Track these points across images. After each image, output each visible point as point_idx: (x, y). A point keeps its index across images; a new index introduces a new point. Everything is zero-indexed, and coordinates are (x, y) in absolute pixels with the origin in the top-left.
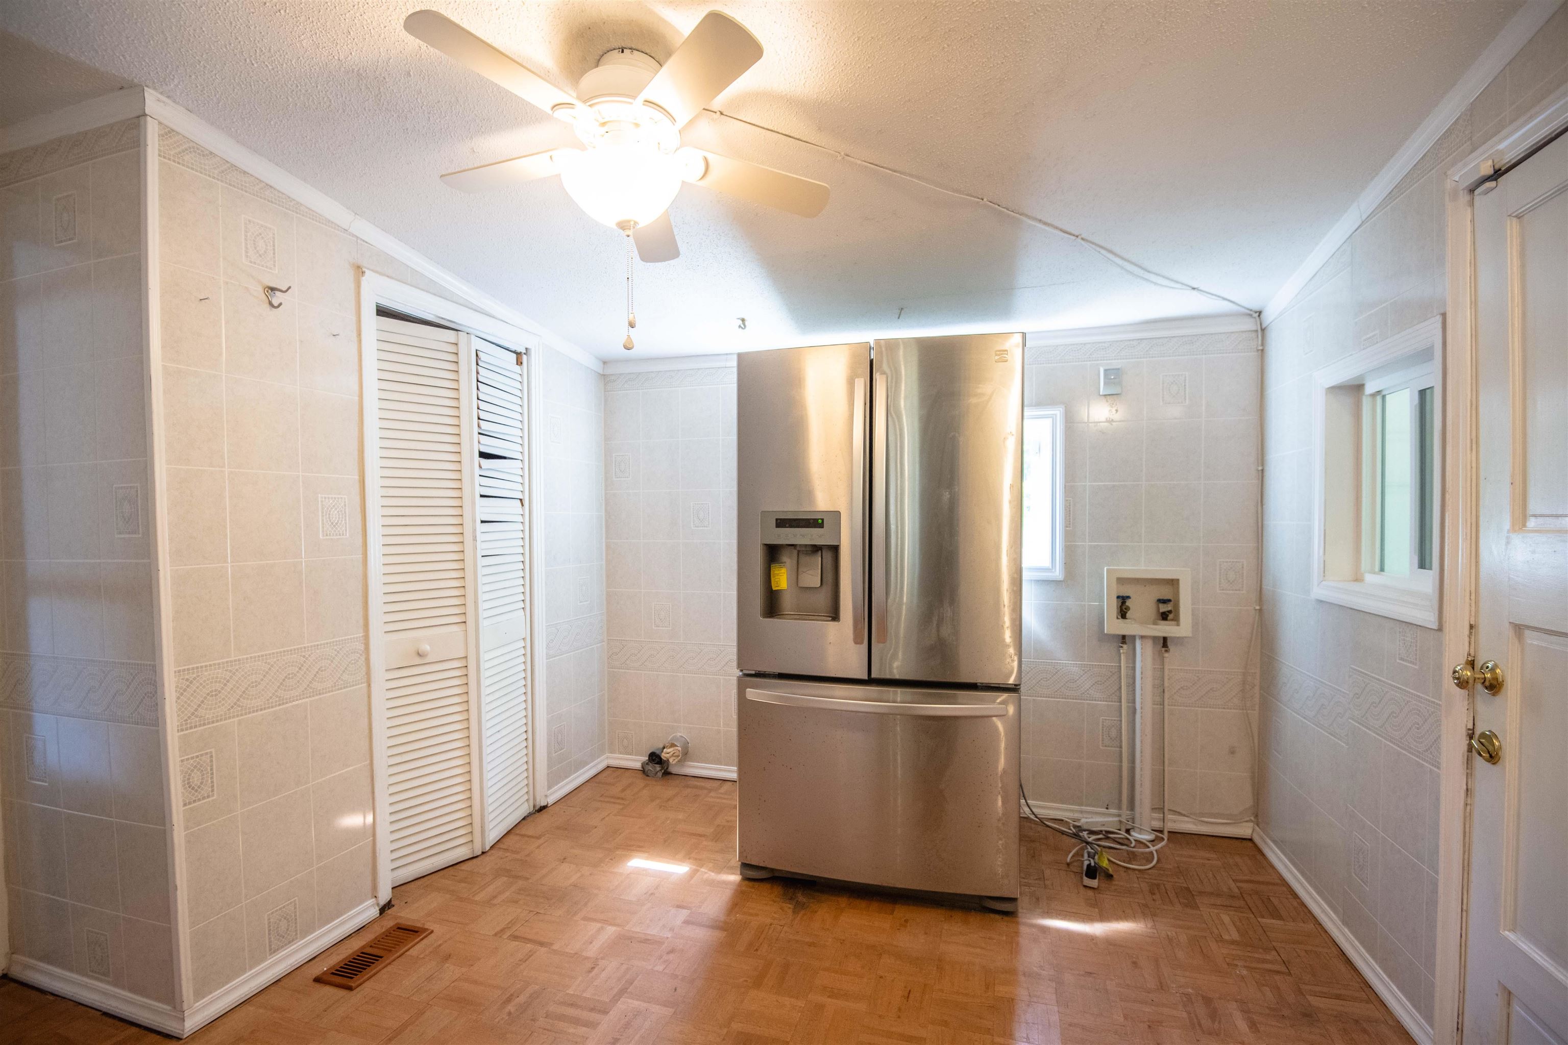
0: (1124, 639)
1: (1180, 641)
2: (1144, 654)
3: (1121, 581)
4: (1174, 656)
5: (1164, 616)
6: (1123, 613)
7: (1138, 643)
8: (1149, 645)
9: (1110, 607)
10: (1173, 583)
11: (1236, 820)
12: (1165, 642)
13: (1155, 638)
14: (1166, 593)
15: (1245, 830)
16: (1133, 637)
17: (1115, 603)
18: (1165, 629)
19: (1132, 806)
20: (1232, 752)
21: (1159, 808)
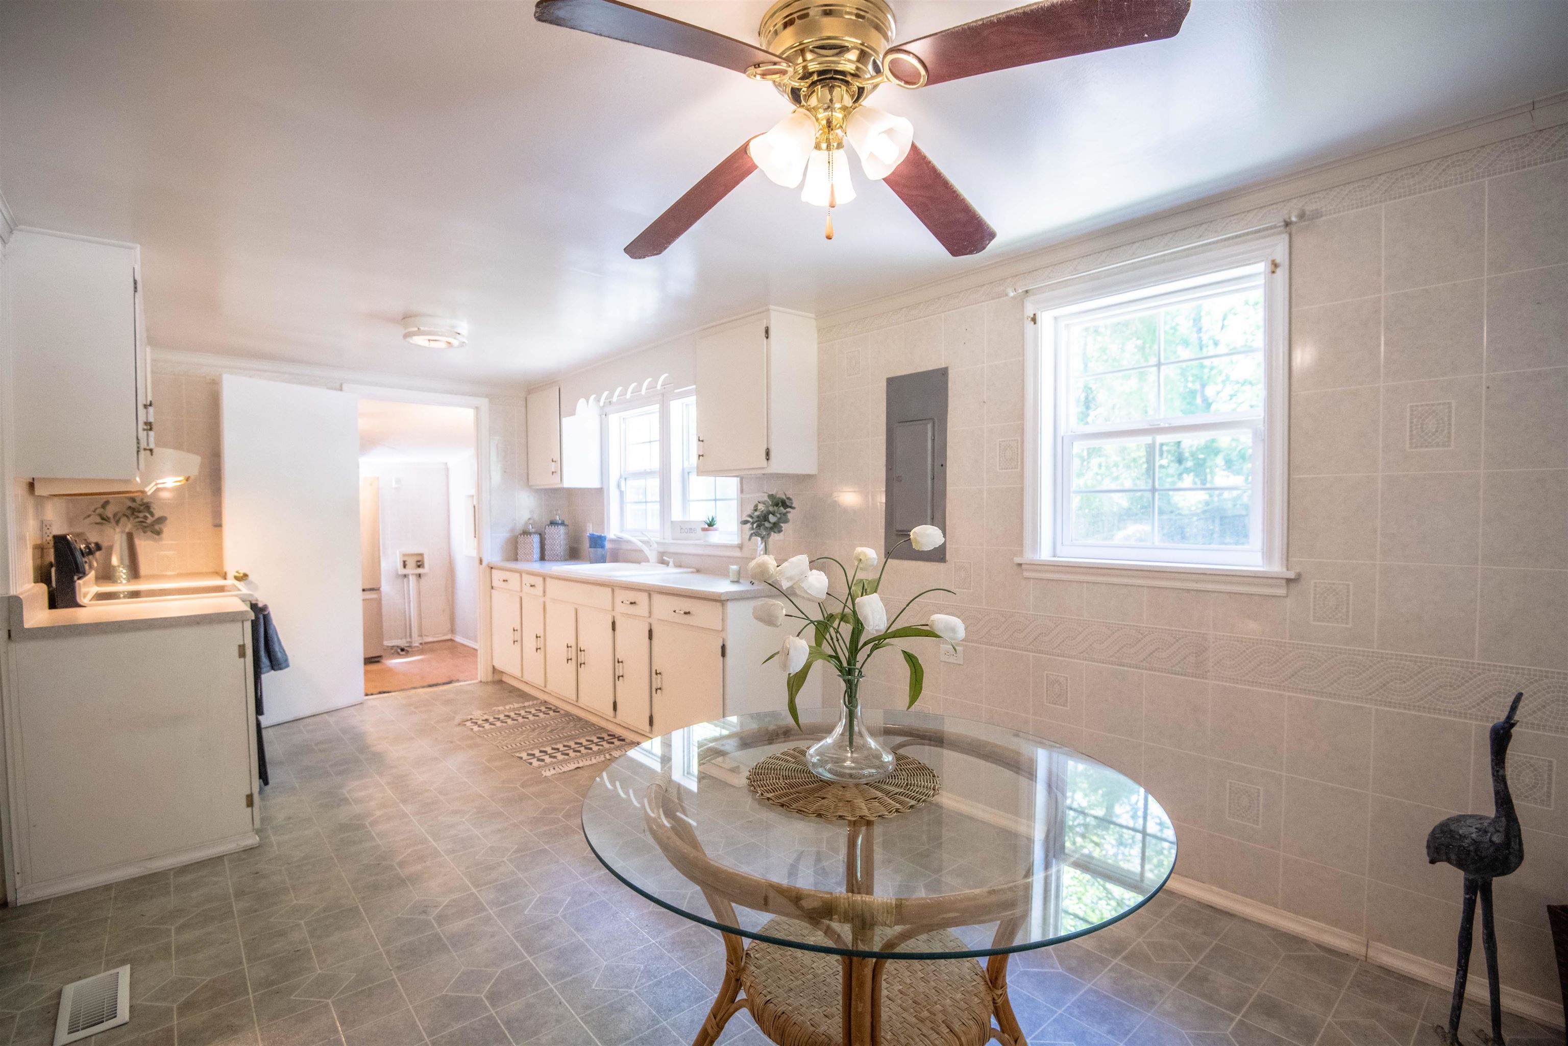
0: (405, 576)
1: (425, 574)
2: (412, 579)
3: (405, 555)
4: (423, 579)
5: (419, 566)
6: (405, 566)
7: (411, 577)
8: (414, 577)
9: (400, 565)
10: (422, 555)
11: (445, 635)
12: (420, 575)
13: (416, 575)
14: (419, 558)
15: (448, 637)
16: (408, 575)
17: (402, 563)
18: (420, 571)
19: (411, 637)
20: (444, 611)
21: (421, 635)
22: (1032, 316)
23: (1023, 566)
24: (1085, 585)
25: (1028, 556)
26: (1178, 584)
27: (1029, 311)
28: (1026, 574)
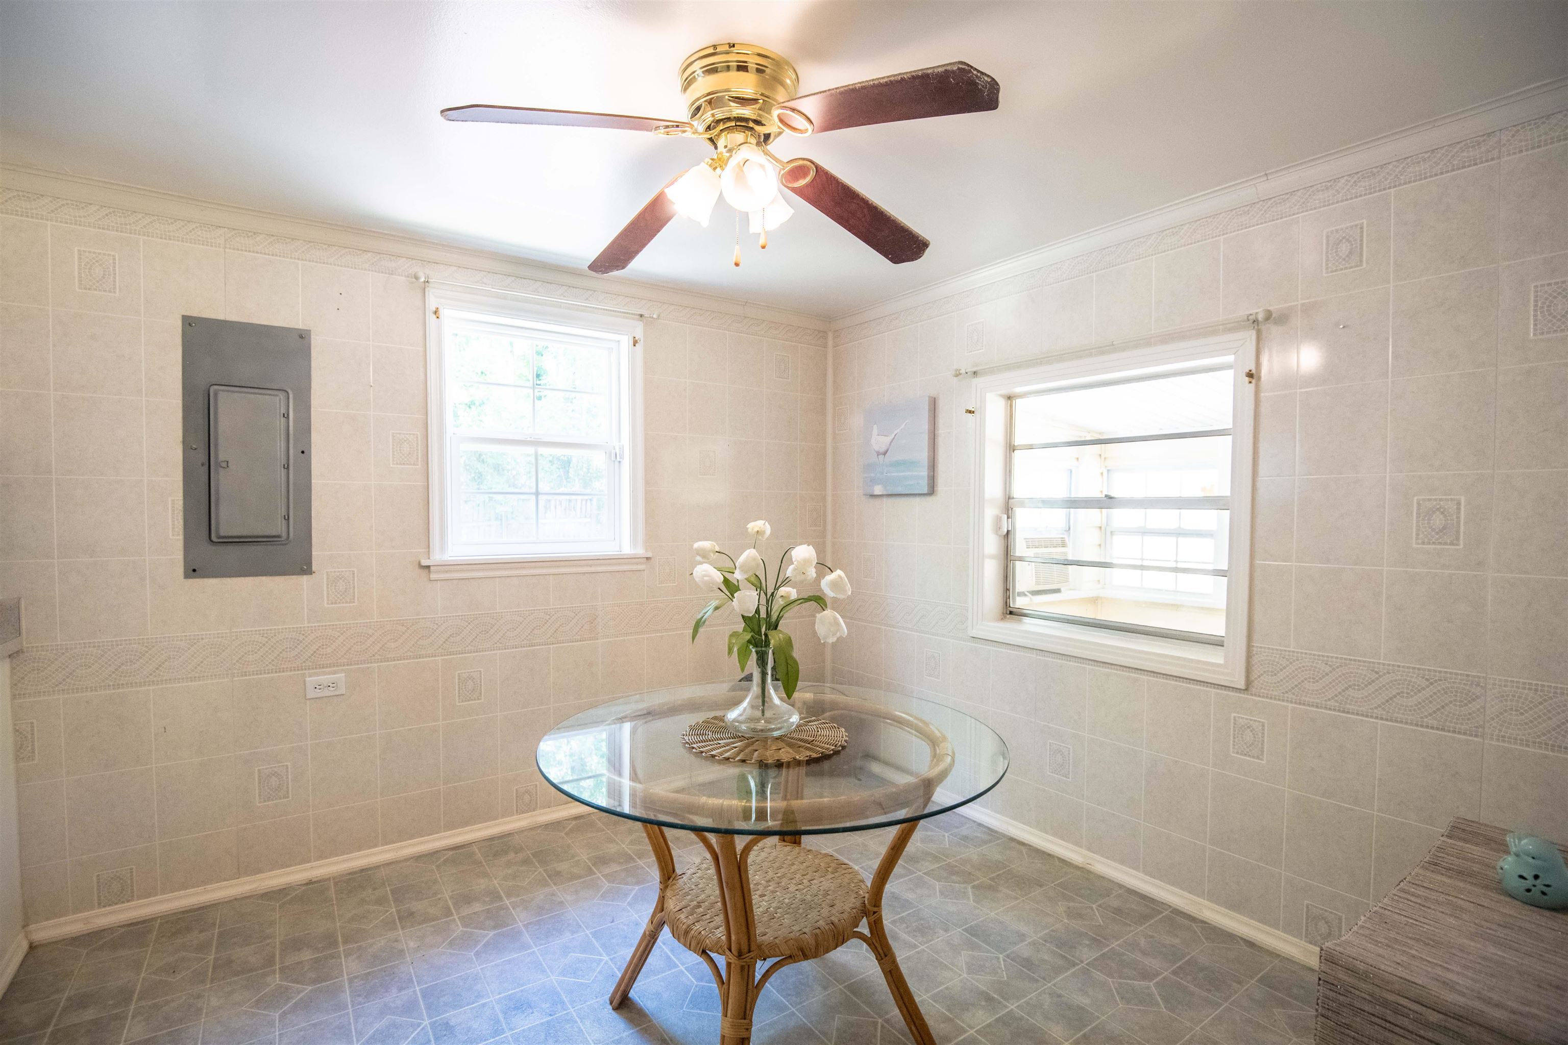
22: (434, 309)
23: (432, 568)
24: (497, 579)
25: (437, 557)
26: (574, 570)
27: (432, 303)
28: (433, 576)
